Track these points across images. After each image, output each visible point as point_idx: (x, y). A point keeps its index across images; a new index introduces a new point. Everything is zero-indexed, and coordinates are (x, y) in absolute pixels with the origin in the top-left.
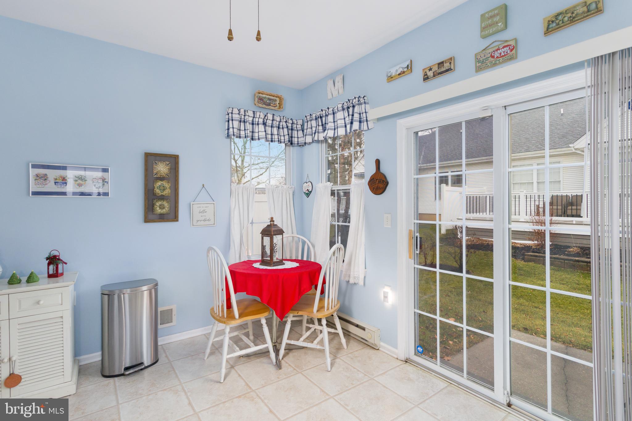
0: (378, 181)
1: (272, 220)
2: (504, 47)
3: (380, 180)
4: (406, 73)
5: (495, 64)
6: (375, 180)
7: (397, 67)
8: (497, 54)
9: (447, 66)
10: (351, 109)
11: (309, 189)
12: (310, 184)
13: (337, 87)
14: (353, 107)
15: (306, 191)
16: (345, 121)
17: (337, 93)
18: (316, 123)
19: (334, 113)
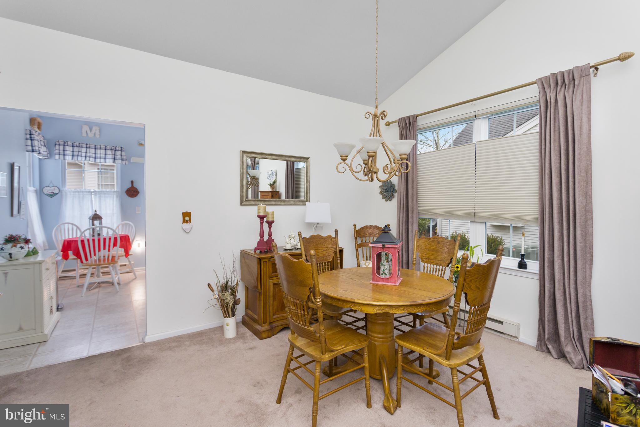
0: (133, 191)
3: (135, 190)
6: (131, 190)
10: (113, 151)
11: (54, 192)
12: (56, 188)
13: (94, 133)
14: (115, 150)
15: (49, 193)
16: (107, 156)
17: (93, 135)
18: (73, 149)
19: (95, 149)
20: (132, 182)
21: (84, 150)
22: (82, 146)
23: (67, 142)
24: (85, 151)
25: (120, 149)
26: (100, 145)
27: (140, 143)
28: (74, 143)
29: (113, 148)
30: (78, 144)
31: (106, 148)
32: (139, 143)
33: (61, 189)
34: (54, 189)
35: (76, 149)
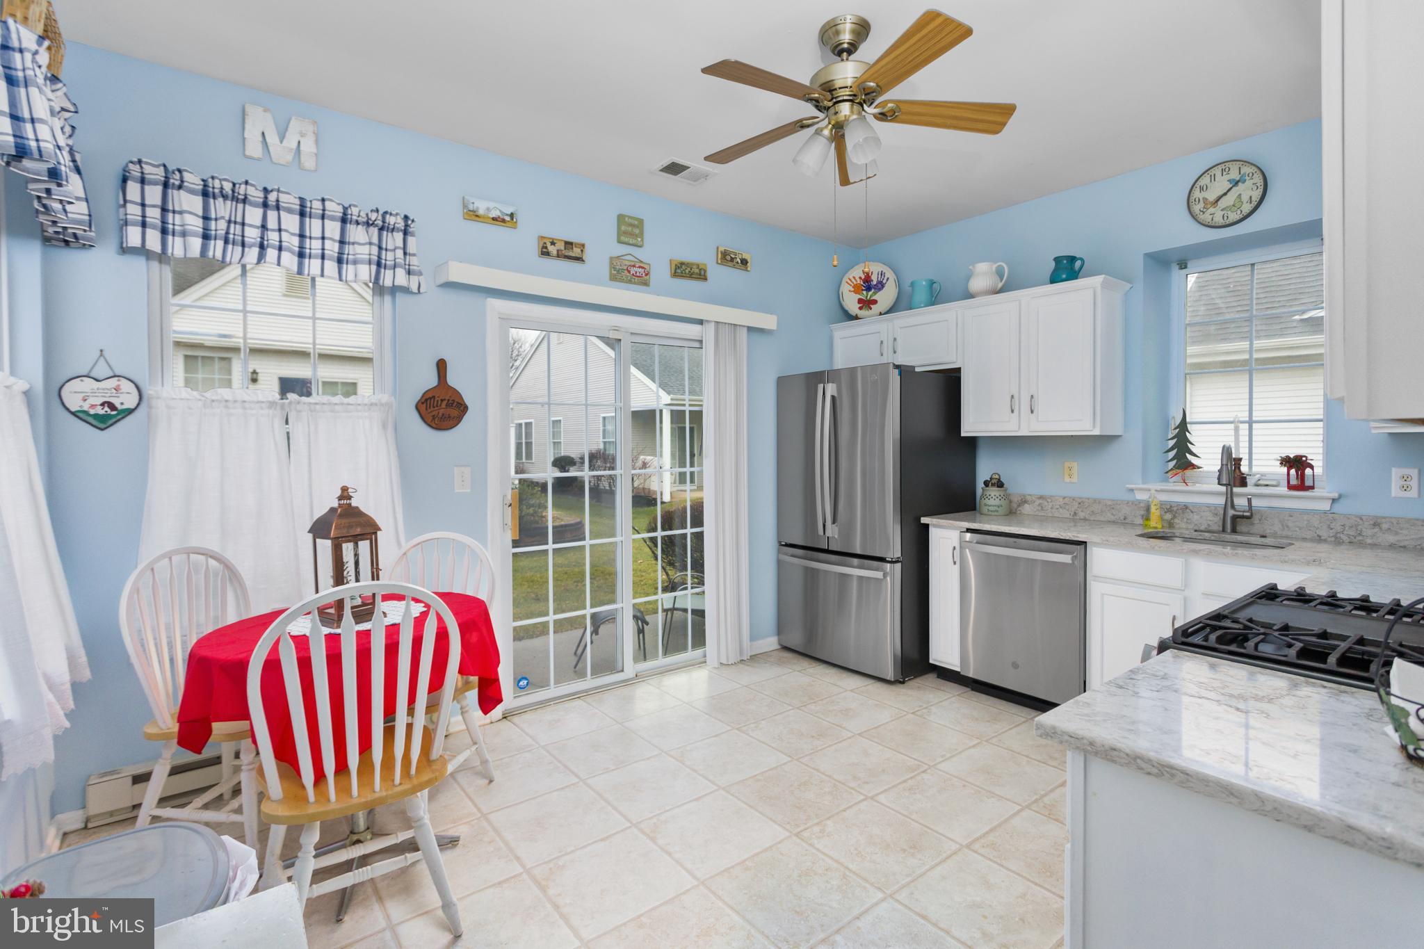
0: (445, 403)
1: (345, 494)
2: (640, 267)
3: (450, 402)
4: (507, 224)
5: (630, 282)
6: (438, 401)
7: (491, 205)
8: (633, 270)
9: (576, 252)
10: (374, 231)
11: (116, 402)
12: (127, 386)
13: (294, 145)
14: (381, 229)
15: (93, 406)
16: (347, 249)
17: (289, 157)
18: (206, 207)
19: (302, 214)
20: (441, 366)
21: (254, 215)
22: (245, 195)
23: (180, 171)
24: (258, 222)
25: (401, 225)
26: (323, 200)
27: (471, 207)
28: (213, 178)
29: (373, 216)
30: (228, 187)
31: (345, 214)
32: (465, 206)
33: (149, 391)
34: (117, 389)
35: (221, 208)
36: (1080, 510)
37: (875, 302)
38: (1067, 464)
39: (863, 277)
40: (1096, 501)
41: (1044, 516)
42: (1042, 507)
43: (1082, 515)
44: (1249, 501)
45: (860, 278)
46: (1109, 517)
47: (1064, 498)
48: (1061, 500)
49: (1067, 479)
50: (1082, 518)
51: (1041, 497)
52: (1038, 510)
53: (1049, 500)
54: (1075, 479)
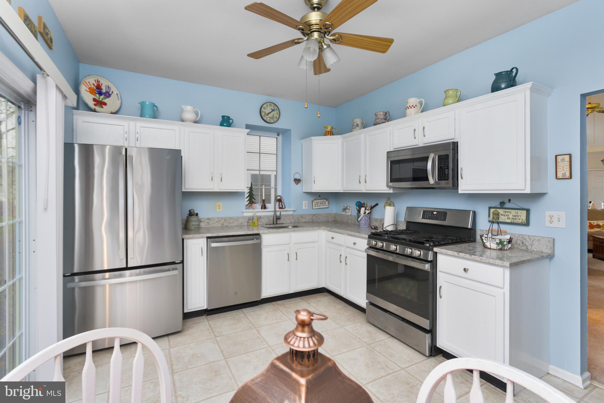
36: (225, 222)
37: (105, 104)
38: (218, 204)
39: (96, 85)
40: (231, 218)
41: (210, 227)
42: (209, 223)
43: (225, 224)
44: (280, 213)
45: (94, 84)
46: (236, 224)
47: (218, 218)
48: (217, 219)
49: (218, 210)
50: (226, 226)
51: (208, 219)
52: (207, 225)
53: (212, 220)
54: (221, 210)
